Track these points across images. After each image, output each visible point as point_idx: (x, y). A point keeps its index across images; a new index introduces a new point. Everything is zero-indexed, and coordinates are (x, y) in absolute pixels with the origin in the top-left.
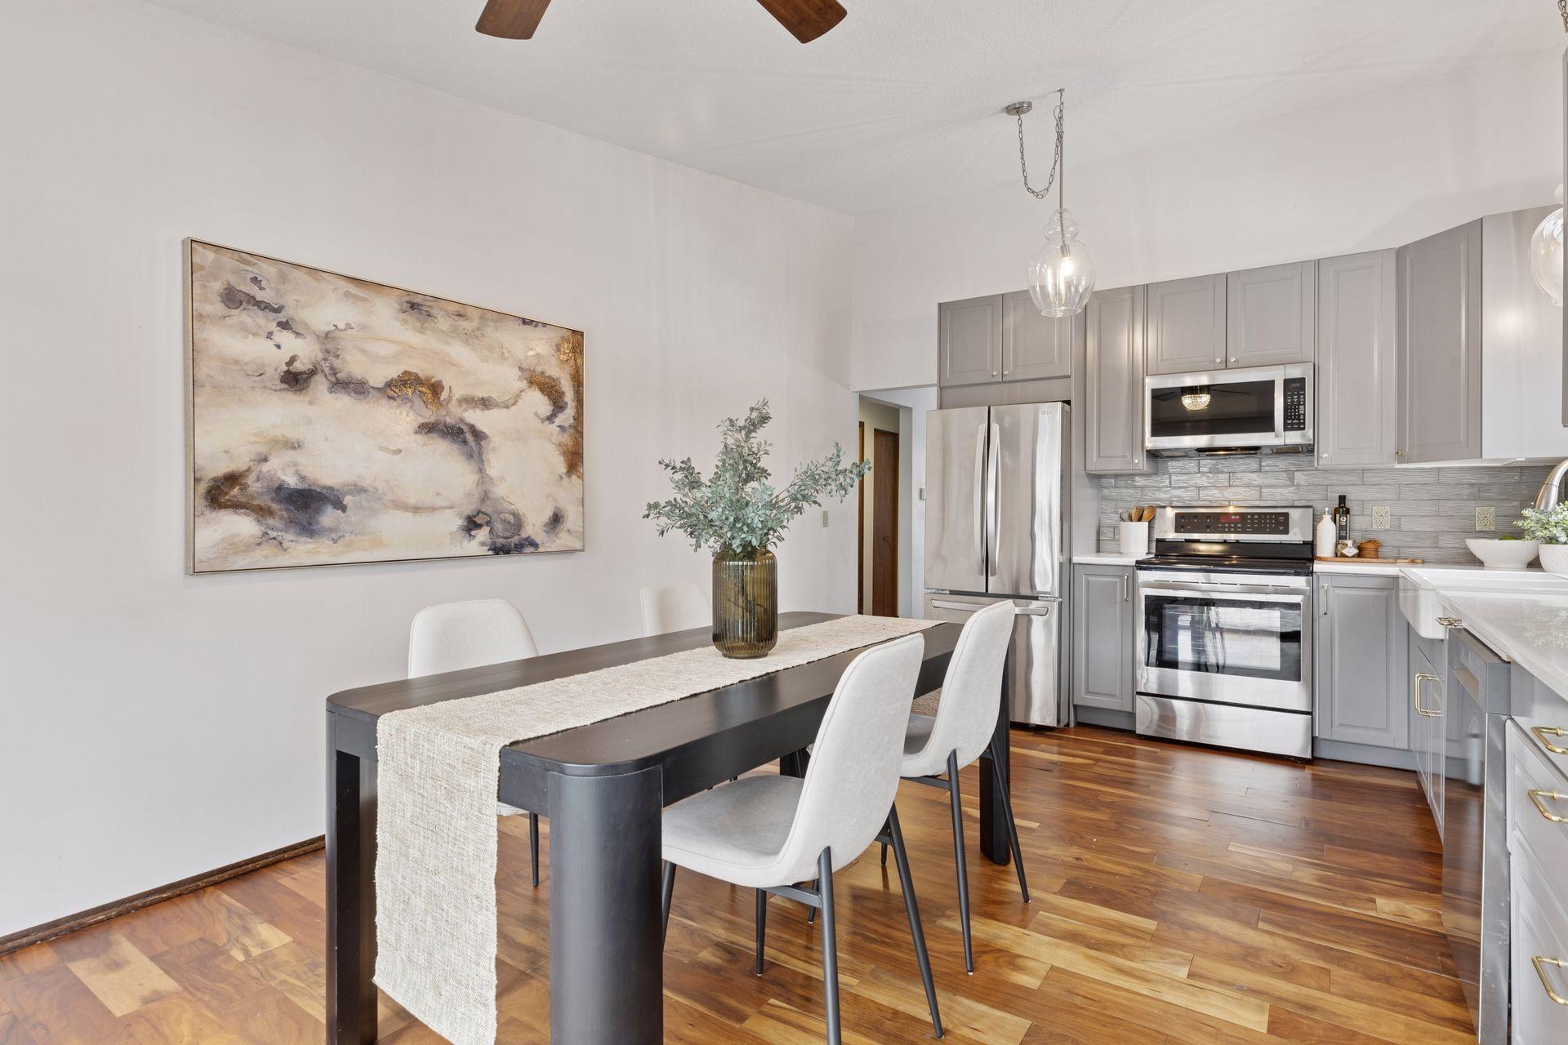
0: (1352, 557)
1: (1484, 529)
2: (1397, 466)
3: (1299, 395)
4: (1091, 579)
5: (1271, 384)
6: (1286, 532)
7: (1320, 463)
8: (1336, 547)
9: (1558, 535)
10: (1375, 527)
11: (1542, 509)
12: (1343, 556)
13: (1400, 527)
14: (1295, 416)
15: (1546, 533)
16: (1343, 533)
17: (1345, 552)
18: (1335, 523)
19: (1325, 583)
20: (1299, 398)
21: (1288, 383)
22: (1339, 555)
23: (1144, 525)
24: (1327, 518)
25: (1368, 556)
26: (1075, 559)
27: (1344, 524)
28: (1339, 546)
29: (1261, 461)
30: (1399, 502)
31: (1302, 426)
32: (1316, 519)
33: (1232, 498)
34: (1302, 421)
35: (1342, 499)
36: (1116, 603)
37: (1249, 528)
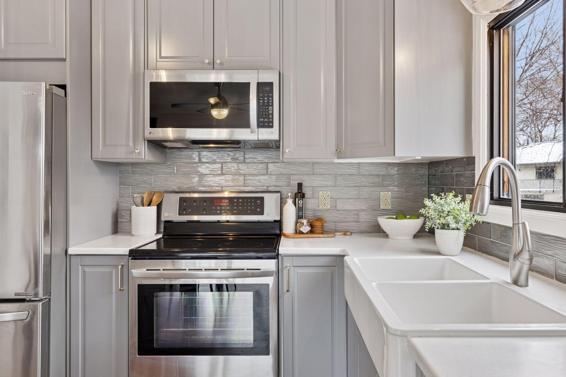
0: (307, 233)
1: (385, 208)
2: (337, 161)
3: (268, 97)
4: (87, 269)
5: (247, 85)
6: (262, 213)
7: (285, 157)
8: (296, 225)
9: (450, 223)
10: (321, 207)
11: (478, 212)
12: (301, 233)
13: (336, 207)
14: (265, 115)
15: (442, 221)
16: (300, 214)
17: (302, 229)
18: (295, 205)
19: (287, 263)
20: (268, 100)
21: (260, 85)
22: (298, 232)
23: (153, 209)
24: (290, 201)
25: (317, 232)
26: (71, 251)
27: (301, 206)
28: (298, 225)
29: (244, 154)
30: (335, 188)
31: (271, 124)
32: (282, 202)
33: (224, 184)
34: (271, 120)
35: (300, 185)
36: (111, 292)
37: (235, 210)
